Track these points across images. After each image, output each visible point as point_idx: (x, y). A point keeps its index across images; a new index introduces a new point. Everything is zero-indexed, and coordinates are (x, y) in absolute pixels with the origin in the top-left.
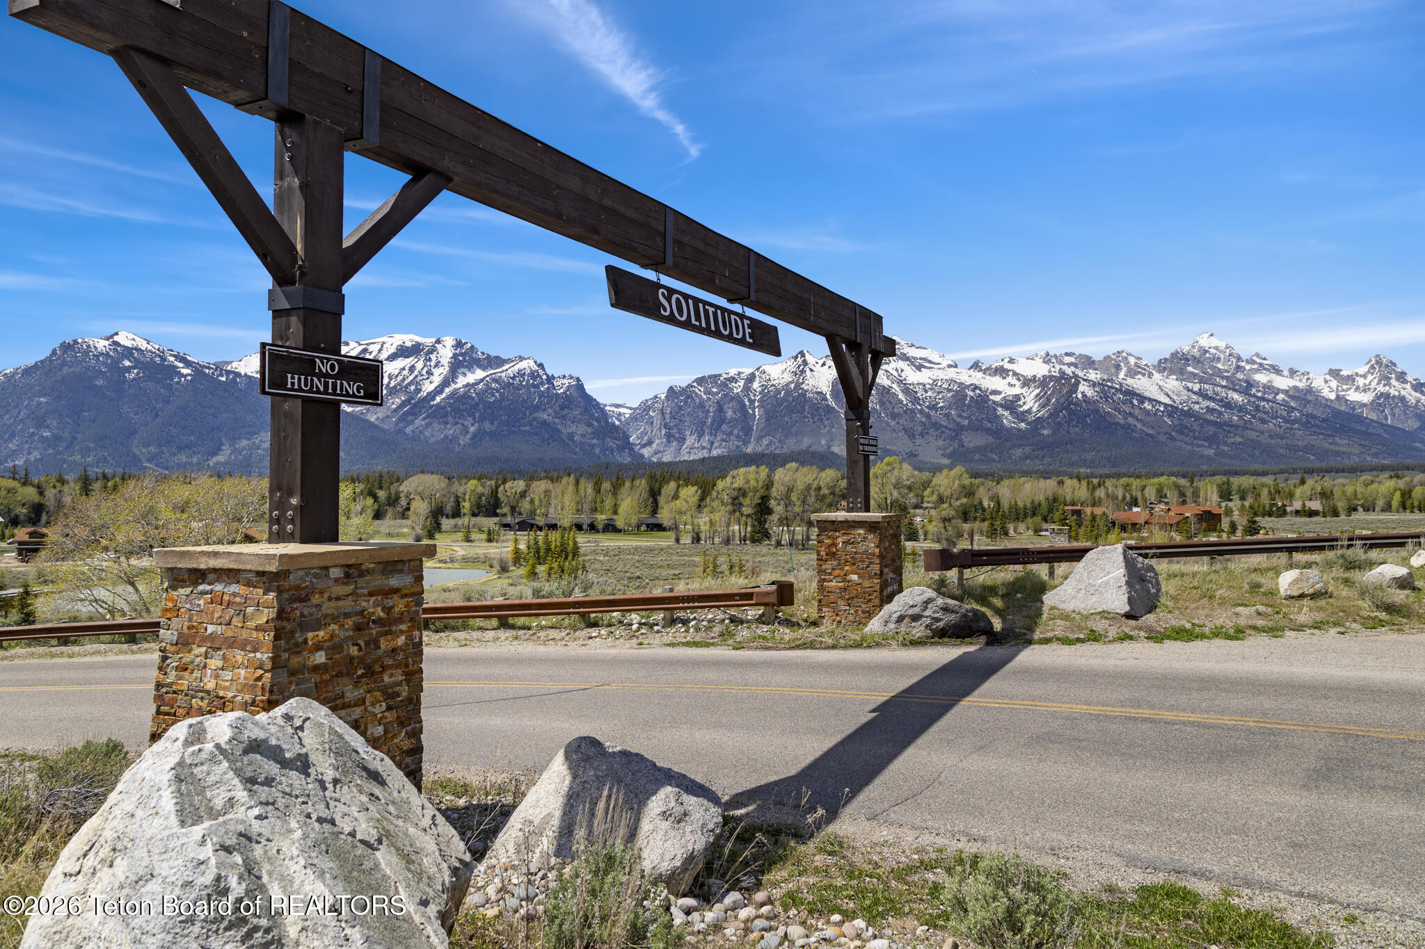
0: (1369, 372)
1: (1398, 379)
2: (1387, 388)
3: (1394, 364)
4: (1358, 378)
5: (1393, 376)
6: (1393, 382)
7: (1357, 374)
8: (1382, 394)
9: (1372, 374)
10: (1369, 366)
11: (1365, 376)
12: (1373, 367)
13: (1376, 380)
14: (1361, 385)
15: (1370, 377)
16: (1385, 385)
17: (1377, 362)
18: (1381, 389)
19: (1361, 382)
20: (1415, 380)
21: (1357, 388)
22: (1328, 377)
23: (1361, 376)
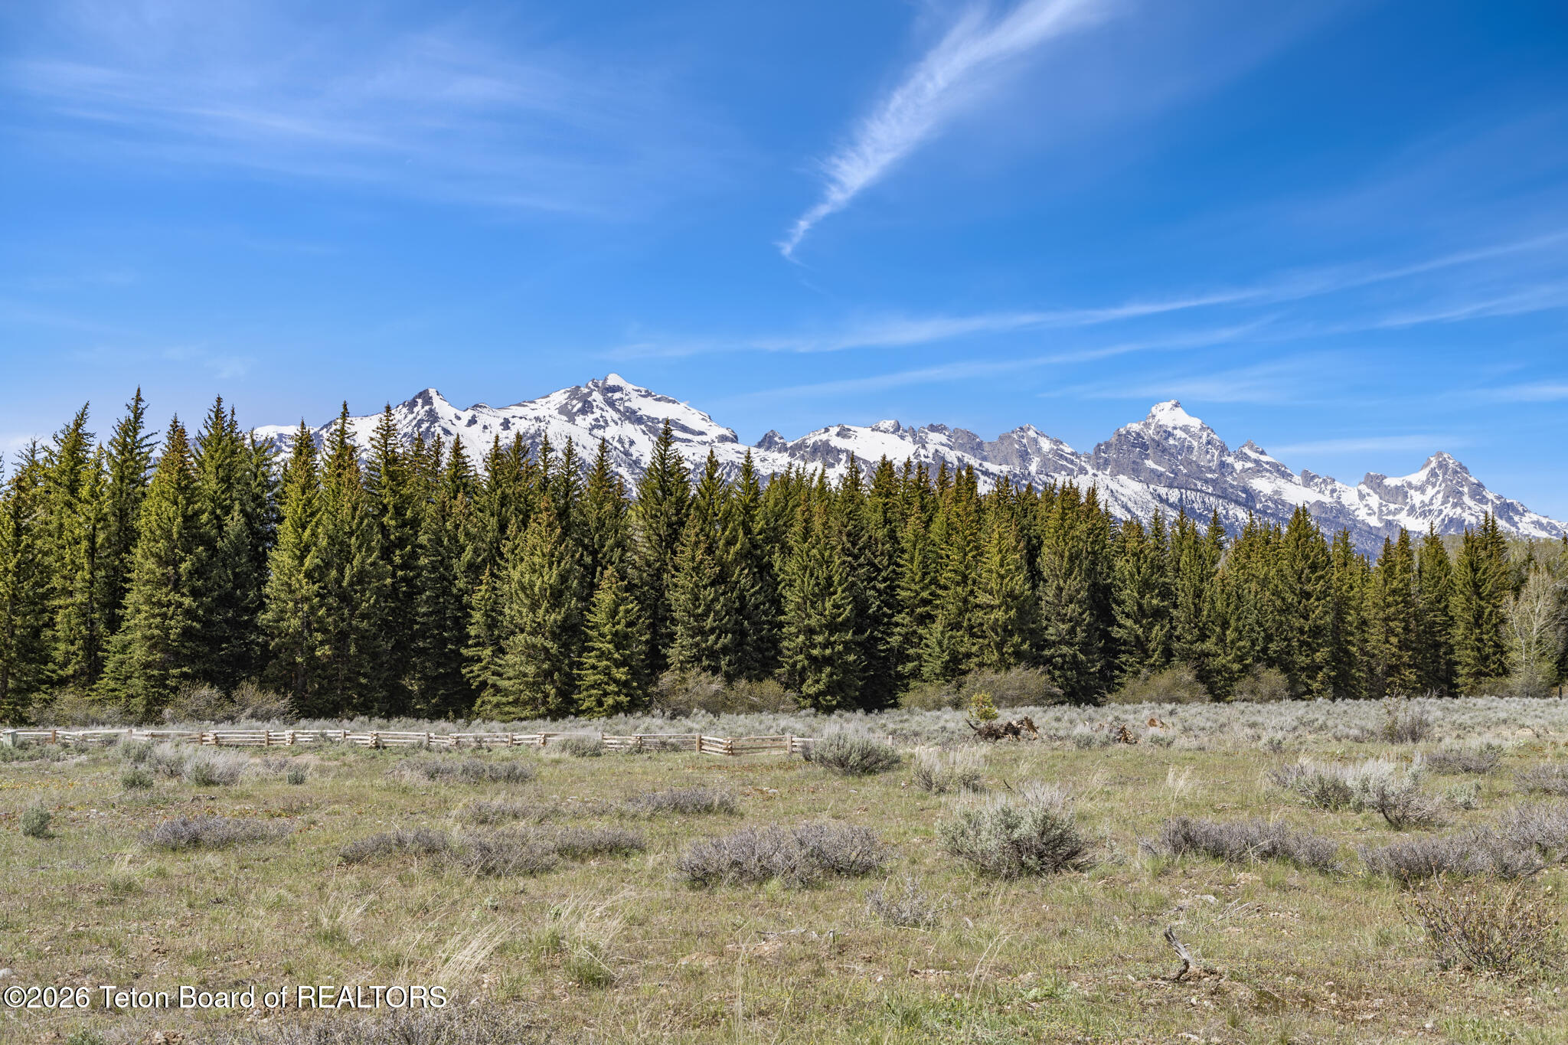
0: (1428, 481)
1: (1472, 497)
2: (1459, 510)
3: (1465, 469)
4: (1412, 492)
5: (1466, 489)
6: (1466, 499)
7: (1410, 485)
8: (1451, 520)
9: (1434, 485)
10: (1428, 469)
11: (1421, 489)
12: (1433, 474)
13: (1440, 496)
14: (1418, 505)
15: (1430, 491)
16: (1455, 505)
17: (1440, 465)
18: (1449, 511)
19: (1417, 498)
20: (1498, 498)
21: (1412, 510)
22: (1364, 489)
23: (1417, 489)
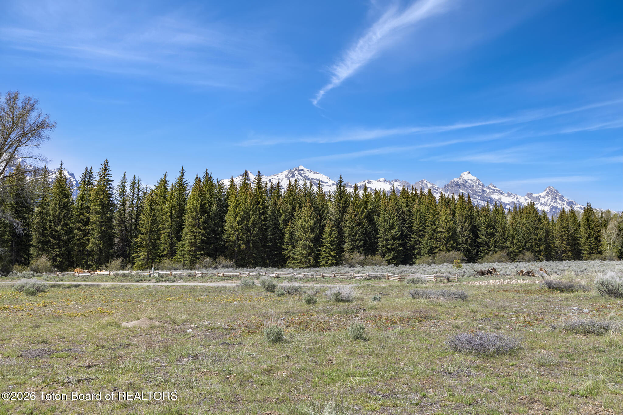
0: (546, 195)
1: (560, 200)
2: (556, 204)
3: (557, 191)
4: (541, 198)
5: (558, 197)
6: (558, 200)
7: (540, 196)
8: (553, 207)
9: (548, 196)
10: (546, 192)
11: (544, 197)
12: (548, 193)
13: (550, 199)
14: (543, 202)
15: (547, 198)
16: (554, 202)
17: (550, 190)
18: (553, 204)
19: (543, 200)
20: (568, 200)
21: (541, 204)
22: (527, 198)
23: (543, 197)
